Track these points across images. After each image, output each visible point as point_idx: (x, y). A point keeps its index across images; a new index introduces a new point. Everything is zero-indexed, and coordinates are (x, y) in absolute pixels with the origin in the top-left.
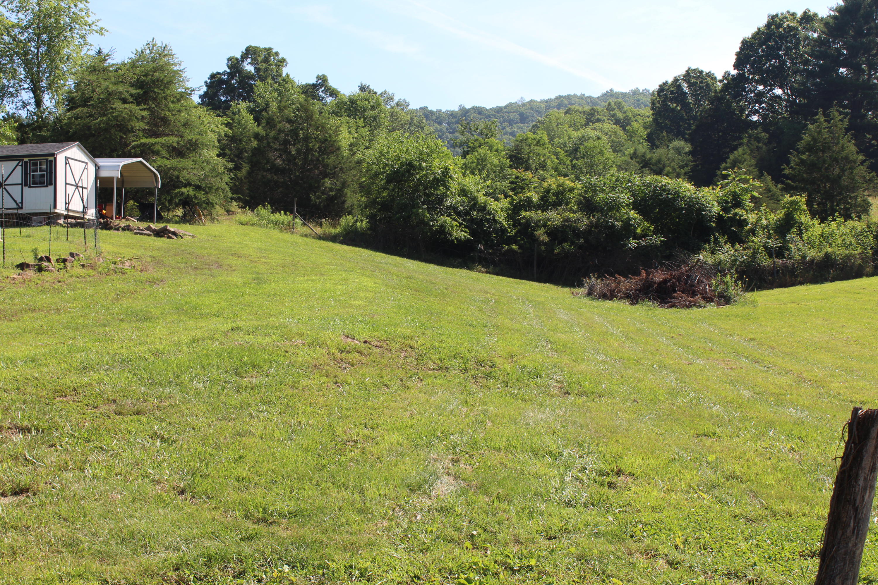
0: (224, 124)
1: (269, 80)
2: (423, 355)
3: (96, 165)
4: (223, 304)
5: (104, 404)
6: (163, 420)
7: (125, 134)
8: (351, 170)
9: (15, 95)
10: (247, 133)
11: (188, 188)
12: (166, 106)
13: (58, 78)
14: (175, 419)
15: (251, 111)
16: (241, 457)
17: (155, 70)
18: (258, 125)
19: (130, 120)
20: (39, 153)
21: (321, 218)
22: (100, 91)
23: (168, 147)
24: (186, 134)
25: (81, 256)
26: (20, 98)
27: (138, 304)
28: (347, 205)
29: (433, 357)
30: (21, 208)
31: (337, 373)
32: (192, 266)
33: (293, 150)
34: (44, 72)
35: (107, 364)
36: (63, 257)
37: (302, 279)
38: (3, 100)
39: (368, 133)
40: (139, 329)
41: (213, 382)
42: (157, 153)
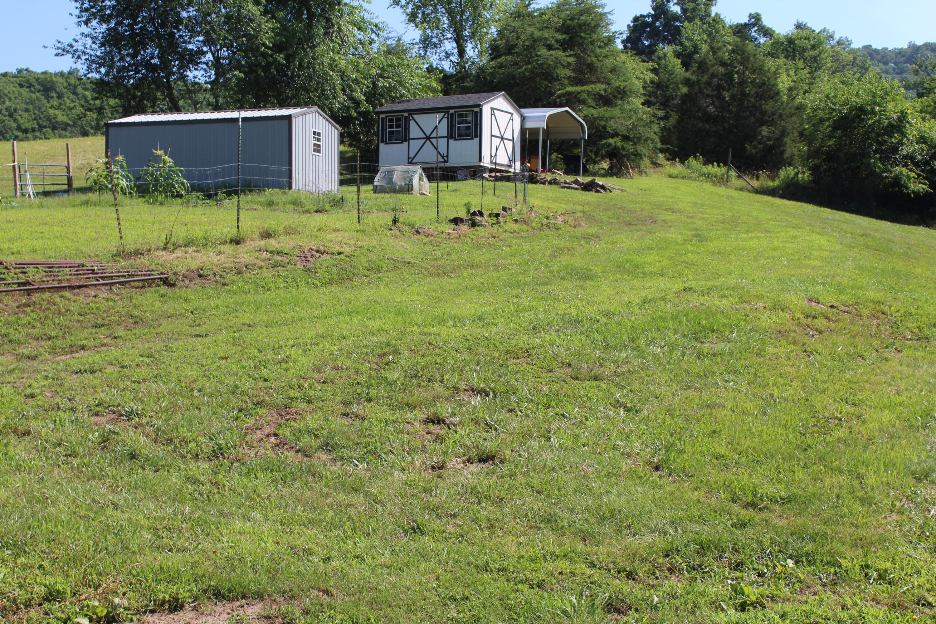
0: (650, 70)
1: (697, 21)
2: (898, 323)
3: (521, 116)
4: (666, 262)
5: (559, 368)
6: (623, 387)
7: (550, 83)
8: (791, 116)
9: (438, 46)
10: (675, 80)
11: (616, 139)
12: (592, 51)
13: (481, 26)
14: (636, 386)
15: (678, 55)
16: (714, 432)
17: (581, 13)
18: (687, 70)
19: (556, 67)
20: (465, 104)
21: (758, 170)
22: (525, 38)
23: (595, 95)
24: (613, 81)
25: (514, 210)
26: (443, 48)
27: (577, 262)
28: (787, 154)
29: (910, 325)
30: (447, 162)
31: (805, 341)
32: (625, 222)
33: (727, 95)
34: (467, 21)
35: (558, 325)
36: (495, 212)
37: (745, 236)
38: (426, 51)
39: (808, 76)
40: (582, 287)
41: (672, 347)
42: (583, 102)
